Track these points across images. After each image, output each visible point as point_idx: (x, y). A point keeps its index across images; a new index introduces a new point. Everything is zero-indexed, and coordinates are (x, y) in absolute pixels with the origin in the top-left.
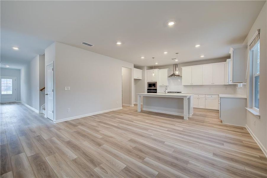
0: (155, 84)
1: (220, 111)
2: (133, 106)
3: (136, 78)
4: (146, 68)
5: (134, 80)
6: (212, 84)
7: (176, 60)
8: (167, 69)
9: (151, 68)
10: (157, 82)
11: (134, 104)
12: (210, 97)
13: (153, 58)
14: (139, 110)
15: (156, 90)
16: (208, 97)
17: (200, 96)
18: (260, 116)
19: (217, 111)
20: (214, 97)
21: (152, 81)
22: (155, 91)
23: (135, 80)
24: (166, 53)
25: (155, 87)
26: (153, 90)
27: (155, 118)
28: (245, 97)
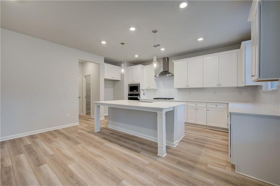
0: (138, 86)
1: (229, 130)
6: (217, 86)
10: (140, 84)
11: (105, 116)
12: (214, 106)
13: (122, 43)
16: (211, 106)
17: (199, 105)
19: (226, 131)
20: (220, 106)
21: (134, 82)
25: (137, 91)
26: (135, 96)
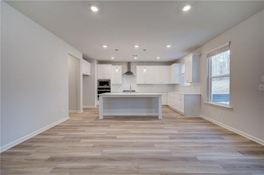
2: (82, 111)
3: (84, 73)
4: (96, 62)
5: (83, 75)
7: (136, 58)
8: (122, 66)
9: (101, 62)
14: (101, 117)
15: (110, 89)
18: (232, 109)
22: (108, 90)
23: (85, 76)
24: (137, 46)
27: (133, 124)
28: (200, 94)
